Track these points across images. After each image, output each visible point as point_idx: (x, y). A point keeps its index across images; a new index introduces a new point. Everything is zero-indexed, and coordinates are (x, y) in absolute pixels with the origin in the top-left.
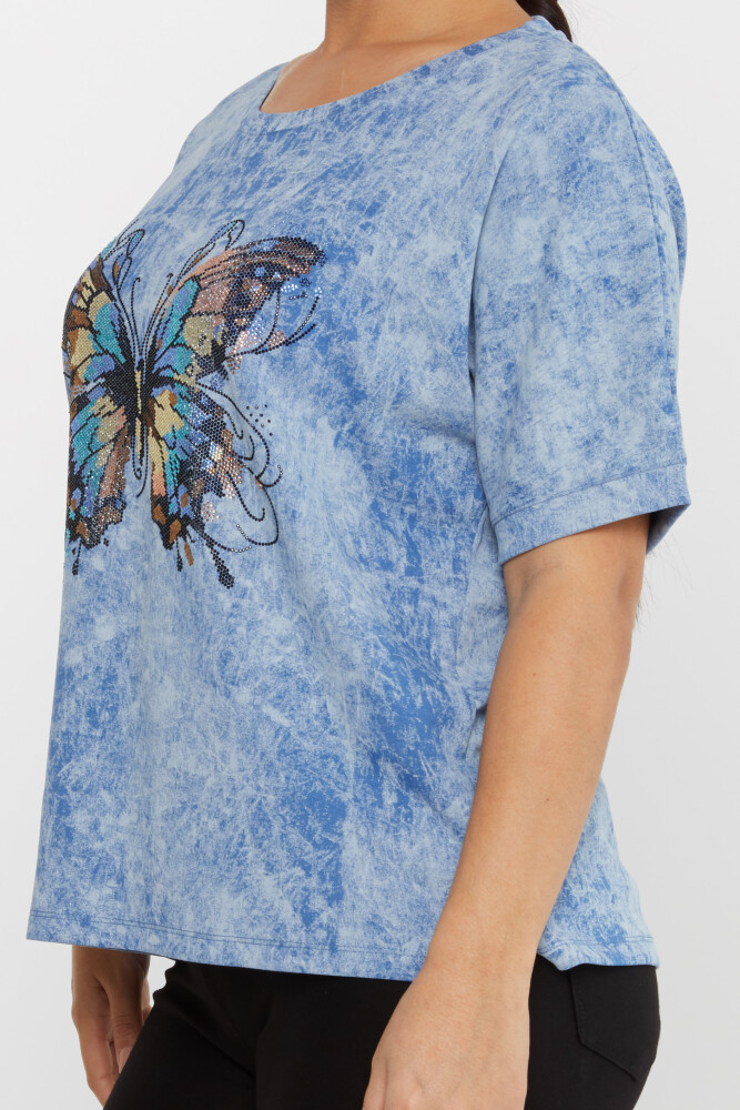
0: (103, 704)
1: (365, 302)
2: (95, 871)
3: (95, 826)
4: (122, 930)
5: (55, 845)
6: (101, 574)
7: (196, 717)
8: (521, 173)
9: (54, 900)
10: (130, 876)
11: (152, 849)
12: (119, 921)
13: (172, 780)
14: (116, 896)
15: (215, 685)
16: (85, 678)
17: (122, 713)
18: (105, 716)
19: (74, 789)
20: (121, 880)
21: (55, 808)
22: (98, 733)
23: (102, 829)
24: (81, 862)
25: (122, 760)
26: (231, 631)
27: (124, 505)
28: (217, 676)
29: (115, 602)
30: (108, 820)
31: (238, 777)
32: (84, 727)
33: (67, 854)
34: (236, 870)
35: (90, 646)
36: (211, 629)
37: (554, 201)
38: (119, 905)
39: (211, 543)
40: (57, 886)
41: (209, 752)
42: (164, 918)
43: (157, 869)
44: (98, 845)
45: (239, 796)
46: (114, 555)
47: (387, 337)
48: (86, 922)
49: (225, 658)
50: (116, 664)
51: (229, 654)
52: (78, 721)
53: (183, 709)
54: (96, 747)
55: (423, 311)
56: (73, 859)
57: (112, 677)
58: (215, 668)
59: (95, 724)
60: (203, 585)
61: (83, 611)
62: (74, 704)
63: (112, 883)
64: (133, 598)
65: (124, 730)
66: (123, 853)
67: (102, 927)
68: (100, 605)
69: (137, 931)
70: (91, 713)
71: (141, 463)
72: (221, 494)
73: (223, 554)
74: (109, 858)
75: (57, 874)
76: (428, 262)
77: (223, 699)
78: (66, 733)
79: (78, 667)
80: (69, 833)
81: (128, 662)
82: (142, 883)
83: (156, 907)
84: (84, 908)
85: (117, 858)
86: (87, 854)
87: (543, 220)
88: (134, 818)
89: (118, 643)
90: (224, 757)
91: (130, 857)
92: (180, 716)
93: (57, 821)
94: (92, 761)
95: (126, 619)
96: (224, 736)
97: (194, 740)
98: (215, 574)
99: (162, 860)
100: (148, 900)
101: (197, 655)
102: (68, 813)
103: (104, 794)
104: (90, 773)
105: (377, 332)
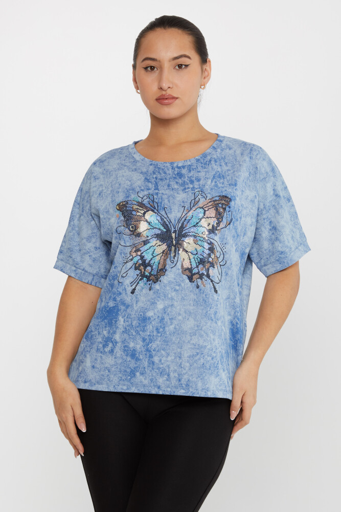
0: (161, 326)
1: (239, 211)
2: (161, 373)
3: (160, 361)
4: (169, 389)
5: (149, 366)
6: (158, 290)
7: (203, 329)
8: (263, 172)
9: (150, 381)
10: (172, 374)
11: (182, 366)
12: (168, 387)
13: (193, 346)
14: (167, 380)
15: (212, 320)
16: (155, 319)
17: (167, 329)
18: (161, 330)
19: (154, 351)
20: (169, 375)
21: (148, 356)
22: (160, 335)
23: (163, 361)
24: (157, 371)
25: (168, 342)
26: (217, 306)
27: (166, 270)
28: (213, 317)
29: (163, 298)
30: (164, 359)
31: (218, 345)
32: (155, 333)
33: (153, 369)
34: (216, 371)
35: (156, 310)
36: (212, 305)
37: (272, 178)
38: (168, 382)
39: (212, 281)
40: (150, 378)
41: (209, 339)
42: (187, 385)
43: (184, 371)
44: (161, 366)
45: (218, 351)
46: (162, 284)
47: (243, 219)
48: (159, 387)
49: (216, 313)
50: (164, 315)
51: (217, 312)
52: (153, 332)
53: (198, 326)
54: (159, 339)
55: (250, 211)
56: (155, 370)
57: (163, 319)
58: (213, 315)
59: (158, 332)
60: (209, 292)
61: (153, 301)
62: (151, 327)
63: (166, 376)
64: (170, 296)
65: (168, 333)
66: (169, 368)
67: (163, 389)
68: (158, 299)
69: (174, 390)
70: (157, 329)
71: (174, 258)
72: (214, 268)
73: (215, 284)
74: (165, 370)
75: (150, 374)
76: (249, 198)
77: (215, 324)
78: (149, 335)
79: (152, 317)
80: (153, 363)
81: (168, 314)
82: (177, 375)
83: (183, 382)
84: (158, 383)
85: (167, 369)
86: (158, 369)
87: (271, 183)
88: (173, 358)
89: (164, 310)
90: (214, 340)
91: (172, 368)
92: (196, 328)
93: (149, 360)
94: (158, 342)
95: (167, 303)
96: (214, 334)
97: (203, 335)
98: (213, 290)
99: (187, 369)
100: (180, 380)
101: (205, 312)
102: (152, 357)
103: (162, 352)
104: (158, 346)
105: (241, 218)
